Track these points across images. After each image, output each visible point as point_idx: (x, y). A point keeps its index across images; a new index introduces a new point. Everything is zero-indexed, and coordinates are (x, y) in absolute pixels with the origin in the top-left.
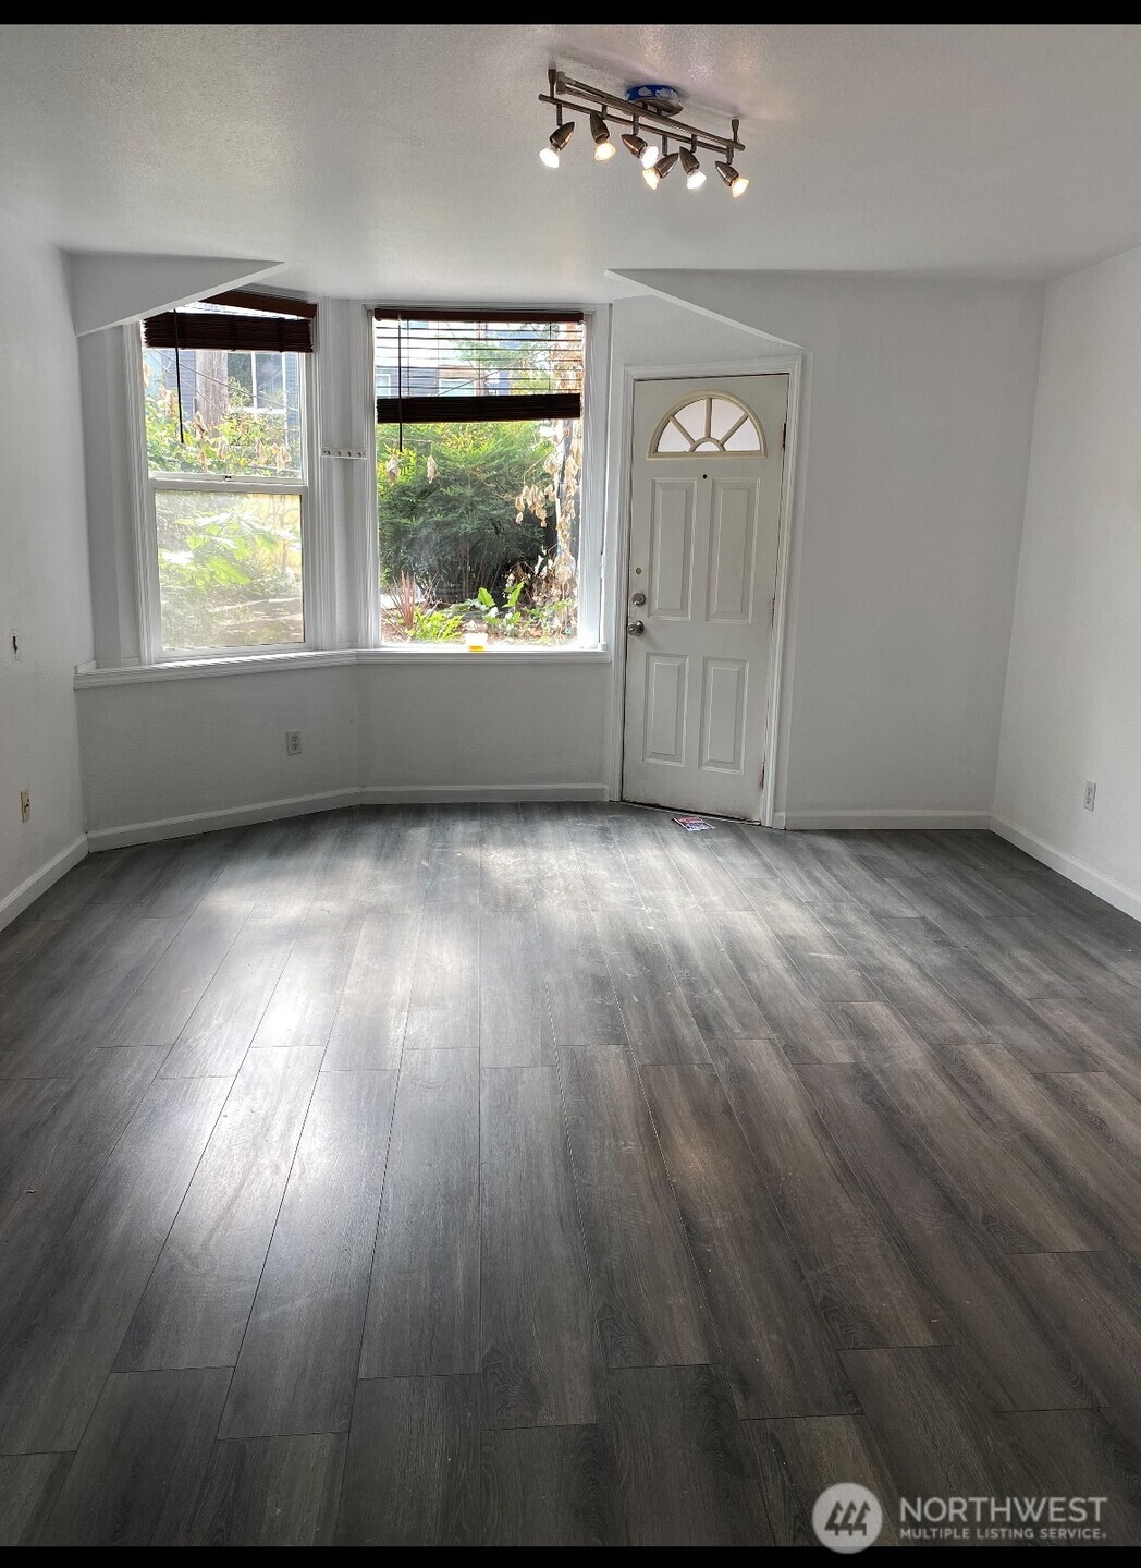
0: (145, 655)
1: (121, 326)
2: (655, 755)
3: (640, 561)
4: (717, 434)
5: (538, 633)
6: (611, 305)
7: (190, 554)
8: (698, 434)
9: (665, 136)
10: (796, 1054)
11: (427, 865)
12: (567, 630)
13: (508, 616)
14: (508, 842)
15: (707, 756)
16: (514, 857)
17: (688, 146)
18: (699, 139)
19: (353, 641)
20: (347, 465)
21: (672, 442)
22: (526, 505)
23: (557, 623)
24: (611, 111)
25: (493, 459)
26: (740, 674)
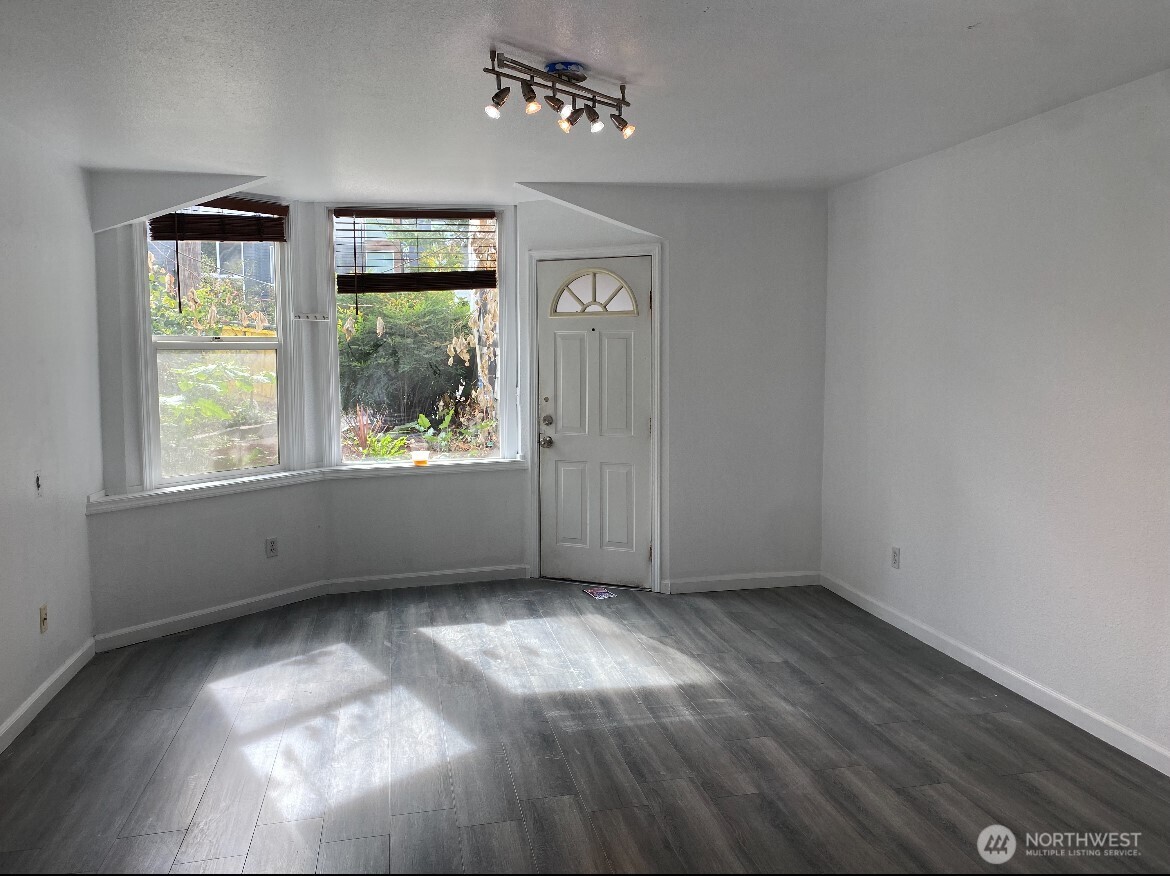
0: (147, 483)
1: (131, 225)
2: (565, 540)
3: (547, 392)
4: (602, 298)
5: (466, 446)
6: (516, 206)
7: (181, 397)
8: (587, 298)
9: (574, 96)
10: (712, 790)
11: (389, 645)
12: (490, 445)
13: (443, 434)
14: (454, 620)
15: (607, 538)
16: (461, 632)
17: (590, 103)
18: (598, 98)
19: (320, 461)
20: (314, 326)
21: (567, 304)
22: (455, 351)
23: (481, 439)
24: (536, 80)
25: (424, 316)
26: (628, 474)
